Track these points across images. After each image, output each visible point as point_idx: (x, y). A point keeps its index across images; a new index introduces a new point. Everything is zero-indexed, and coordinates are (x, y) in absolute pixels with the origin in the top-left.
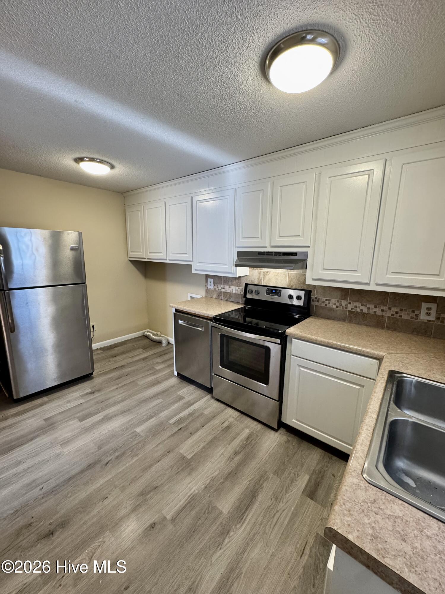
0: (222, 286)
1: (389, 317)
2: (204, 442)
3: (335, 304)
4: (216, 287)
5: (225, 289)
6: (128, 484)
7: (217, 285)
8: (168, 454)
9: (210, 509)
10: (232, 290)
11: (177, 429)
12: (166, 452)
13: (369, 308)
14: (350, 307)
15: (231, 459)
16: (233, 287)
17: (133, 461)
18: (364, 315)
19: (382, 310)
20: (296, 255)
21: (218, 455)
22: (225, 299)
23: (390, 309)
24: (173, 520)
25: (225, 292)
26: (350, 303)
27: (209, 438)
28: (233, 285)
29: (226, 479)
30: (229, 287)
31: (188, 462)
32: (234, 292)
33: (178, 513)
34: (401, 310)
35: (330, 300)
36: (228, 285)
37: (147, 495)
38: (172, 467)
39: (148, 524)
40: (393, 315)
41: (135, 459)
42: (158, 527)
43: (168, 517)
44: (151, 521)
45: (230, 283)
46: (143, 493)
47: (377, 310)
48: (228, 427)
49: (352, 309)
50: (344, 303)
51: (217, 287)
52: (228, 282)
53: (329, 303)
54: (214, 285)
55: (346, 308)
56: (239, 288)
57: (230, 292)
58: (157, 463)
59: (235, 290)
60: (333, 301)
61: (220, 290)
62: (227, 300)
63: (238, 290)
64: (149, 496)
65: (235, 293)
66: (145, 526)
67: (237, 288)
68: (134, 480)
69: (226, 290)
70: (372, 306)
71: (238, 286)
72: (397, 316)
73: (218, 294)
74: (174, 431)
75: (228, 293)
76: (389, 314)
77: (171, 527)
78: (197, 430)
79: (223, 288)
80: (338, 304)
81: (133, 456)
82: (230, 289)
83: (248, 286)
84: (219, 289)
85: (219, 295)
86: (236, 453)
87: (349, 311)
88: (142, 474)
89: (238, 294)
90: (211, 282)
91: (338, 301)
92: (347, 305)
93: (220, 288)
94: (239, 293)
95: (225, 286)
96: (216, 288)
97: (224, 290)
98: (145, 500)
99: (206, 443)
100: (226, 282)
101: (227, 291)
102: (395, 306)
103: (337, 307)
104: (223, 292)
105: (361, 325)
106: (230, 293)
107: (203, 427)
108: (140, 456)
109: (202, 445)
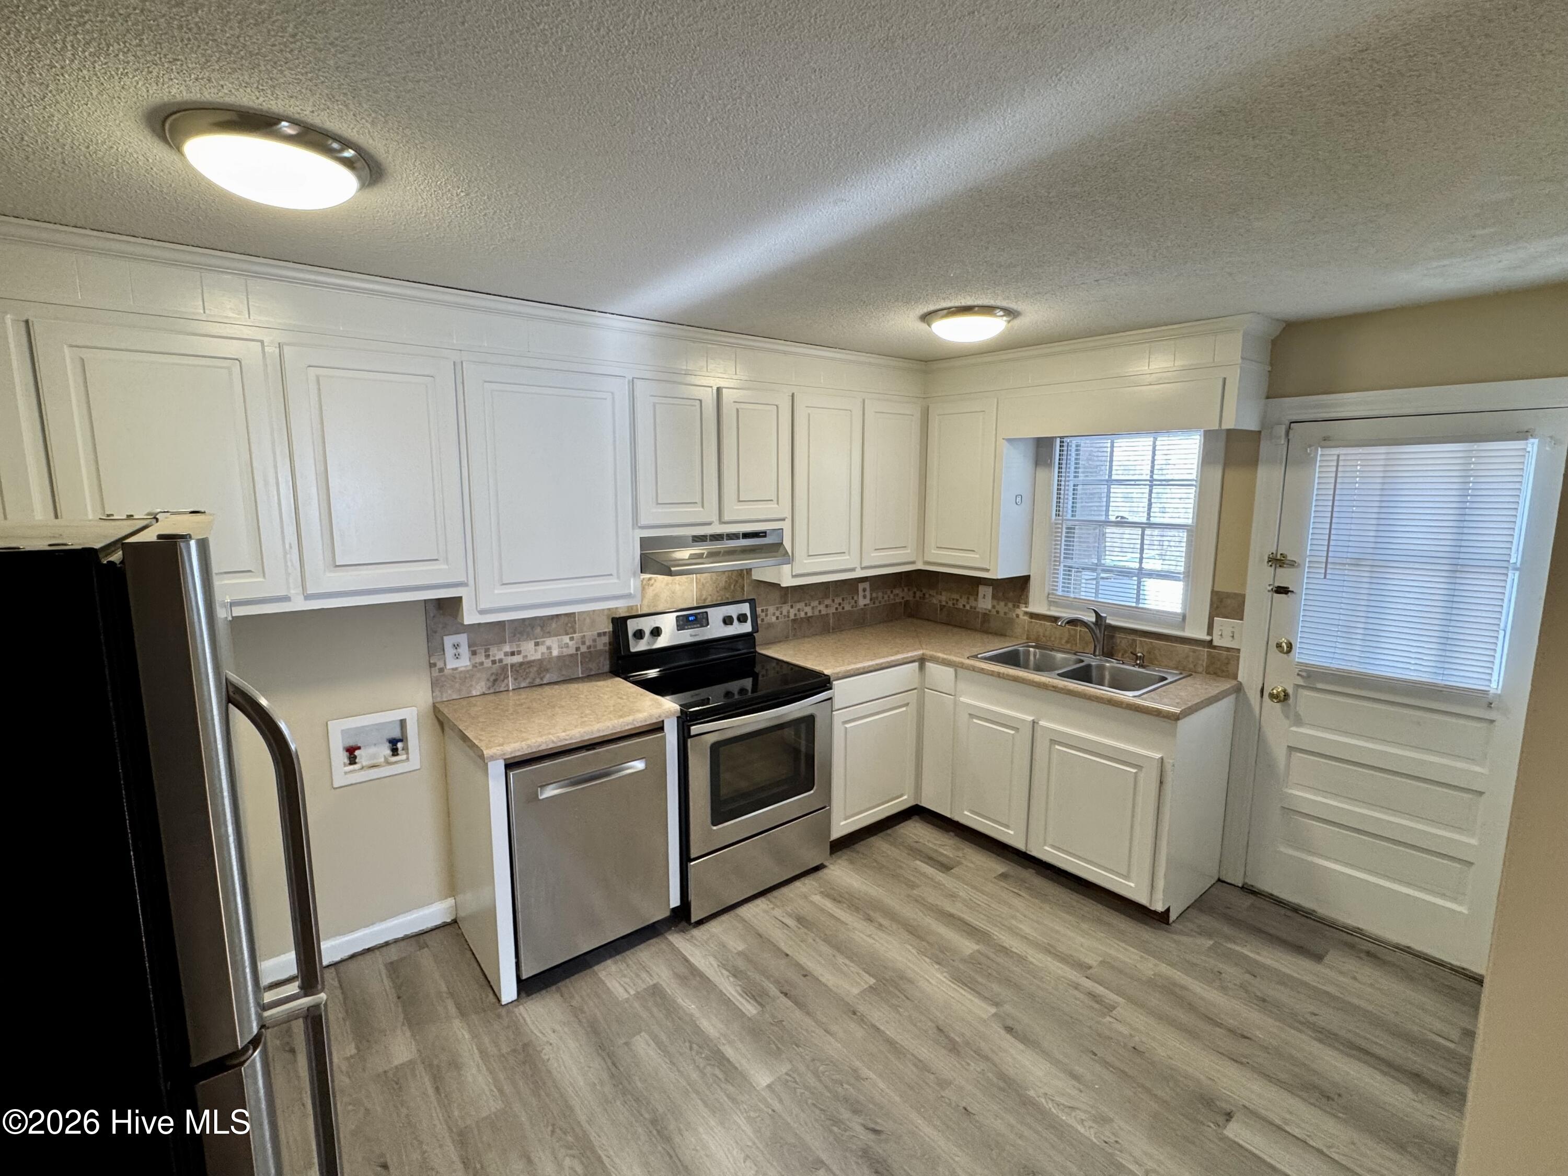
0: (507, 648)
1: (833, 613)
2: (834, 956)
3: (774, 614)
4: (480, 658)
5: (519, 653)
6: (932, 1077)
7: (487, 650)
8: (859, 1014)
9: (972, 961)
10: (549, 648)
11: (783, 999)
12: (855, 1017)
13: (813, 608)
14: (793, 612)
15: (880, 926)
16: (549, 641)
17: (872, 1075)
18: (808, 619)
19: (827, 606)
20: (765, 536)
21: (871, 941)
22: (523, 685)
23: (833, 601)
24: (997, 1004)
25: (521, 664)
26: (792, 607)
27: (825, 949)
28: (550, 634)
29: (921, 938)
30: (537, 644)
31: (884, 982)
32: (555, 653)
33: (985, 999)
34: (843, 600)
35: (767, 610)
36: (529, 637)
37: (957, 1042)
38: (895, 1008)
39: (1008, 1037)
40: (837, 609)
41: (865, 1072)
42: (1010, 1023)
43: (993, 1010)
44: (1003, 1032)
45: (538, 630)
46: (953, 1048)
47: (822, 607)
48: (800, 920)
49: (795, 615)
50: (785, 609)
51: (488, 656)
52: (529, 629)
53: (766, 615)
54: (474, 653)
55: (788, 617)
56: (572, 639)
57: (539, 657)
58: (883, 1032)
59: (560, 647)
60: (771, 609)
61: (501, 661)
62: (532, 686)
63: (571, 643)
64: (957, 1039)
65: (558, 657)
66: (1012, 1040)
67: (566, 639)
68: (923, 1067)
69: (526, 656)
70: (815, 603)
71: (567, 634)
72: (840, 610)
73: (493, 677)
74: (789, 1003)
75: (534, 661)
76: (832, 610)
77: (1007, 1008)
78: (798, 965)
79: (513, 654)
80: (778, 613)
81: (858, 1078)
82: (542, 649)
83: (629, 622)
84: (494, 662)
85: (495, 680)
86: (869, 920)
87: (794, 621)
88: (909, 1056)
89: (571, 655)
90: (456, 646)
91: (777, 609)
92: (788, 612)
93: (500, 655)
94: (574, 651)
95: (518, 646)
96: (483, 659)
97: (517, 659)
98: (967, 1044)
99: (837, 954)
100: (521, 633)
101: (531, 658)
102: (837, 596)
103: (777, 618)
104: (512, 666)
105: (808, 637)
106: (540, 661)
107: (787, 955)
108: (858, 1064)
109: (841, 960)
